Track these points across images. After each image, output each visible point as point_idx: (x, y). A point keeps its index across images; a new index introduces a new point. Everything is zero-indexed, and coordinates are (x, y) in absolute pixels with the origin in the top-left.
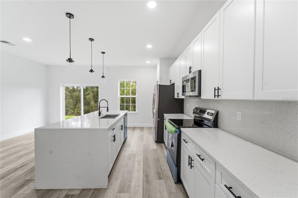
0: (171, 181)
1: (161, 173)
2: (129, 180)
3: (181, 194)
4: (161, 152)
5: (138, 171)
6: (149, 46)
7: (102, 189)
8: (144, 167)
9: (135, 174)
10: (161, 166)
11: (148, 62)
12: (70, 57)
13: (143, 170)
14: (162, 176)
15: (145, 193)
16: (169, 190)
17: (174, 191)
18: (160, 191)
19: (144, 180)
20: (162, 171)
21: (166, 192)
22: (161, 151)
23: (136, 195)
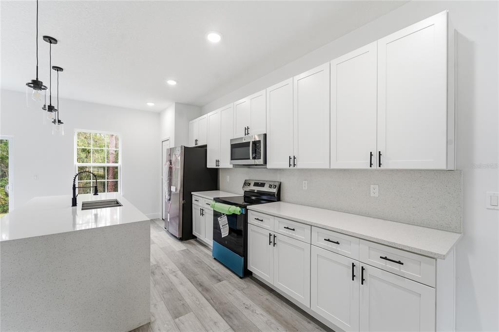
0: (234, 278)
1: (216, 275)
2: (178, 299)
3: (255, 286)
4: (197, 252)
5: (182, 284)
6: (172, 83)
7: (141, 327)
8: (186, 276)
9: (181, 289)
10: (210, 268)
11: (151, 104)
12: (37, 79)
13: (188, 279)
14: (220, 277)
15: (213, 302)
16: (239, 288)
17: (245, 286)
18: (230, 293)
19: (201, 290)
20: (216, 272)
21: (237, 291)
22: (196, 249)
23: (203, 310)
